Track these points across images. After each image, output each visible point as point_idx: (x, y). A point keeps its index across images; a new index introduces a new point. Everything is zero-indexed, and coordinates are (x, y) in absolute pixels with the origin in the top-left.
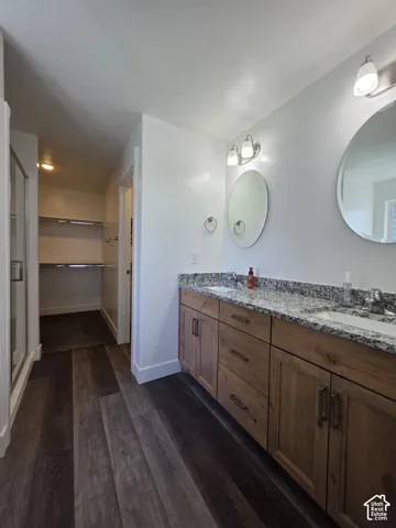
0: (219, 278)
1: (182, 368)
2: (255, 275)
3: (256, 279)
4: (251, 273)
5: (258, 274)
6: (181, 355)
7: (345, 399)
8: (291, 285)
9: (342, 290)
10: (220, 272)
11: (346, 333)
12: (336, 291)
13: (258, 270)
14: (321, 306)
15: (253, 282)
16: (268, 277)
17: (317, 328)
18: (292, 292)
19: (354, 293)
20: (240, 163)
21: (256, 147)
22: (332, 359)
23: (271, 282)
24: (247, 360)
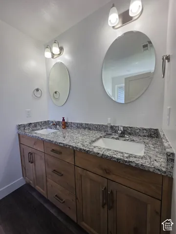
0: (46, 124)
1: (26, 182)
2: (66, 121)
3: (66, 123)
4: (64, 120)
5: (68, 120)
6: (24, 175)
7: (115, 192)
8: (84, 125)
9: (107, 126)
10: (47, 120)
11: (115, 158)
12: (104, 127)
13: (67, 119)
14: (99, 137)
15: (65, 125)
16: (73, 122)
17: (99, 156)
18: (85, 128)
19: (112, 127)
20: (53, 57)
21: (61, 49)
22: (107, 171)
23: (74, 124)
24: (62, 175)
